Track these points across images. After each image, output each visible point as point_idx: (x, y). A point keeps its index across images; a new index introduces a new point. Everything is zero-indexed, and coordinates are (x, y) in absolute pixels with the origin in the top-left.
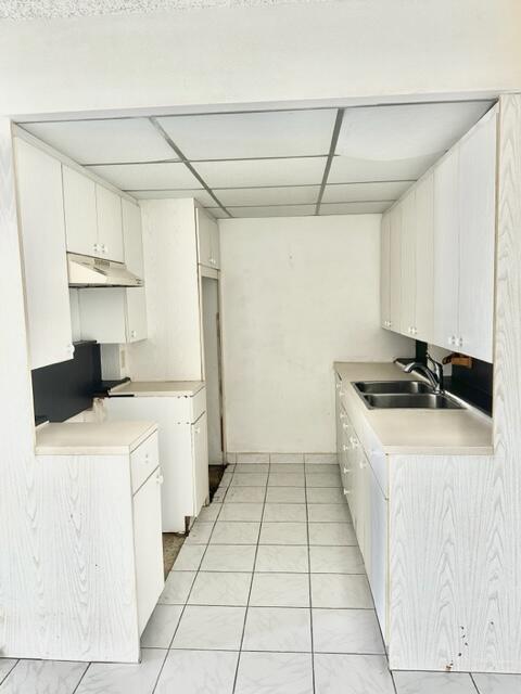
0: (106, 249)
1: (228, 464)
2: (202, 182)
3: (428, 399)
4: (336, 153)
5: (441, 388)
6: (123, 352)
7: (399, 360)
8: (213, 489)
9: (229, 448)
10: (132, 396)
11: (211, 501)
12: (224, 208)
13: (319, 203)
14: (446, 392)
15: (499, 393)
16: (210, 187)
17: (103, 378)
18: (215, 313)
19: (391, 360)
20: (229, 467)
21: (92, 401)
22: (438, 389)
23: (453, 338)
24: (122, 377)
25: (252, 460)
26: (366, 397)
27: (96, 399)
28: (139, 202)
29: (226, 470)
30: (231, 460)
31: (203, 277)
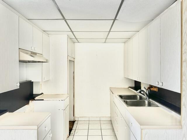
0: (35, 49)
1: (75, 121)
2: (70, 29)
3: (144, 102)
4: (116, 19)
5: (149, 98)
6: (41, 84)
7: (129, 87)
8: (70, 130)
9: (76, 115)
10: (43, 100)
11: (70, 135)
12: (77, 39)
13: (106, 39)
14: (151, 100)
15: (184, 105)
16: (73, 31)
17: (34, 93)
18: (73, 71)
19: (127, 87)
20: (76, 122)
21: (29, 102)
22: (148, 98)
23: (158, 82)
24: (40, 93)
25: (83, 119)
26: (124, 101)
27: (30, 101)
28: (49, 35)
29: (75, 123)
30: (76, 119)
31: (69, 60)
